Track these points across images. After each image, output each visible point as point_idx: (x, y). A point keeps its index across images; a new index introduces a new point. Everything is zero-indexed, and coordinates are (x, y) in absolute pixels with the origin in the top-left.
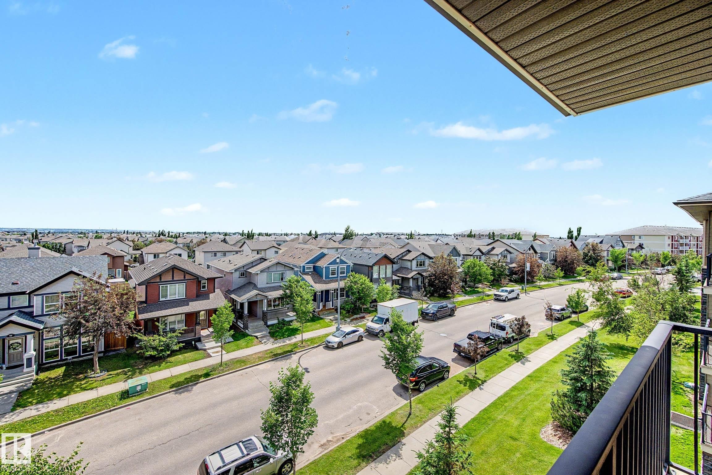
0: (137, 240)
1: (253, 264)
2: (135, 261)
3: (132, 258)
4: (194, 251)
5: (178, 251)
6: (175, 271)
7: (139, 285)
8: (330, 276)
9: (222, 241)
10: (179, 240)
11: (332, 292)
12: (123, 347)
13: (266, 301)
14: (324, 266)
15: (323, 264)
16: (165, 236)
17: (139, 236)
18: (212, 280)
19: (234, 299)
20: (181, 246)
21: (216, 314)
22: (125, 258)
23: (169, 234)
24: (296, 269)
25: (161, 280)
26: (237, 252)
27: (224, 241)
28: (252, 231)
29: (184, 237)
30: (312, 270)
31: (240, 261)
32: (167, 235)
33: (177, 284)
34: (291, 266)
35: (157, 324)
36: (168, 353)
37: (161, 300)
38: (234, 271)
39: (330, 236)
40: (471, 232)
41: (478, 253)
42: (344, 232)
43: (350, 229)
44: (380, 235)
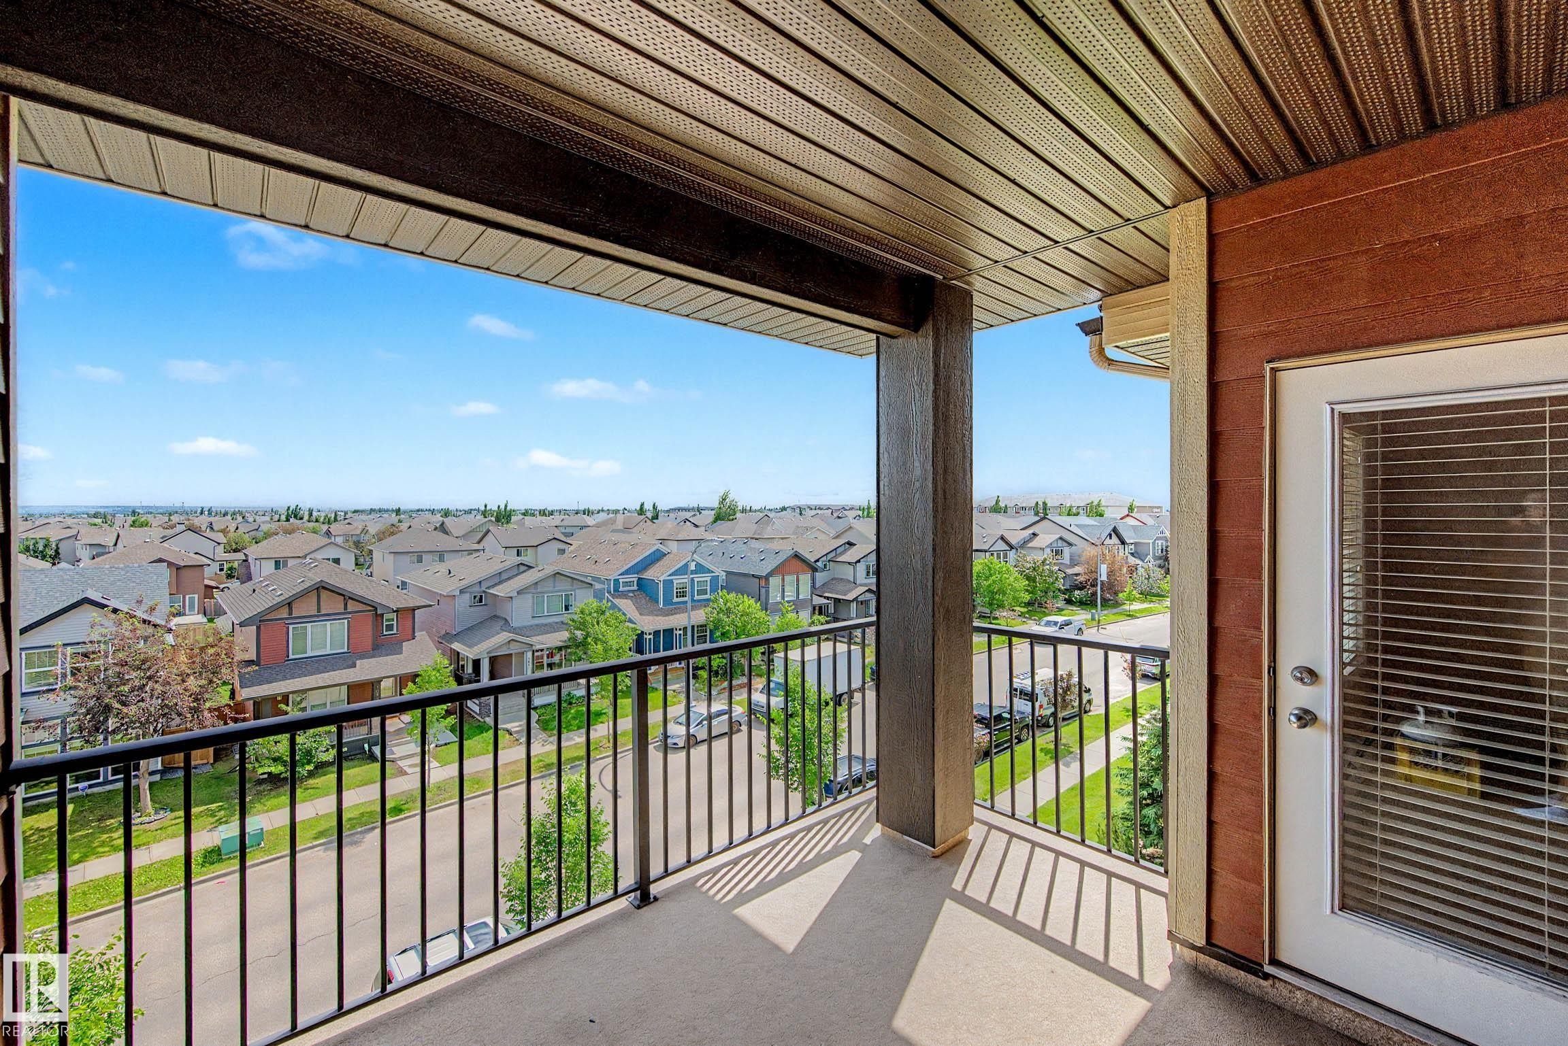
0: (233, 529)
1: (500, 578)
2: (230, 576)
3: (221, 570)
4: (371, 552)
5: (333, 553)
6: (324, 595)
7: (241, 625)
8: (675, 600)
9: (436, 529)
10: (334, 528)
11: (678, 632)
12: (205, 761)
13: (530, 654)
14: (662, 579)
15: (657, 574)
16: (301, 519)
17: (240, 519)
18: (408, 613)
19: (458, 653)
20: (339, 540)
21: (415, 683)
22: (206, 569)
23: (311, 515)
24: (598, 586)
25: (290, 613)
26: (470, 552)
27: (442, 528)
28: (506, 506)
29: (347, 521)
30: (635, 588)
31: (472, 570)
32: (306, 518)
33: (328, 623)
34: (589, 580)
35: (283, 706)
36: (310, 767)
37: (291, 657)
38: (457, 593)
39: (688, 515)
40: (997, 502)
41: (1001, 546)
42: (716, 505)
43: (731, 497)
44: (801, 510)
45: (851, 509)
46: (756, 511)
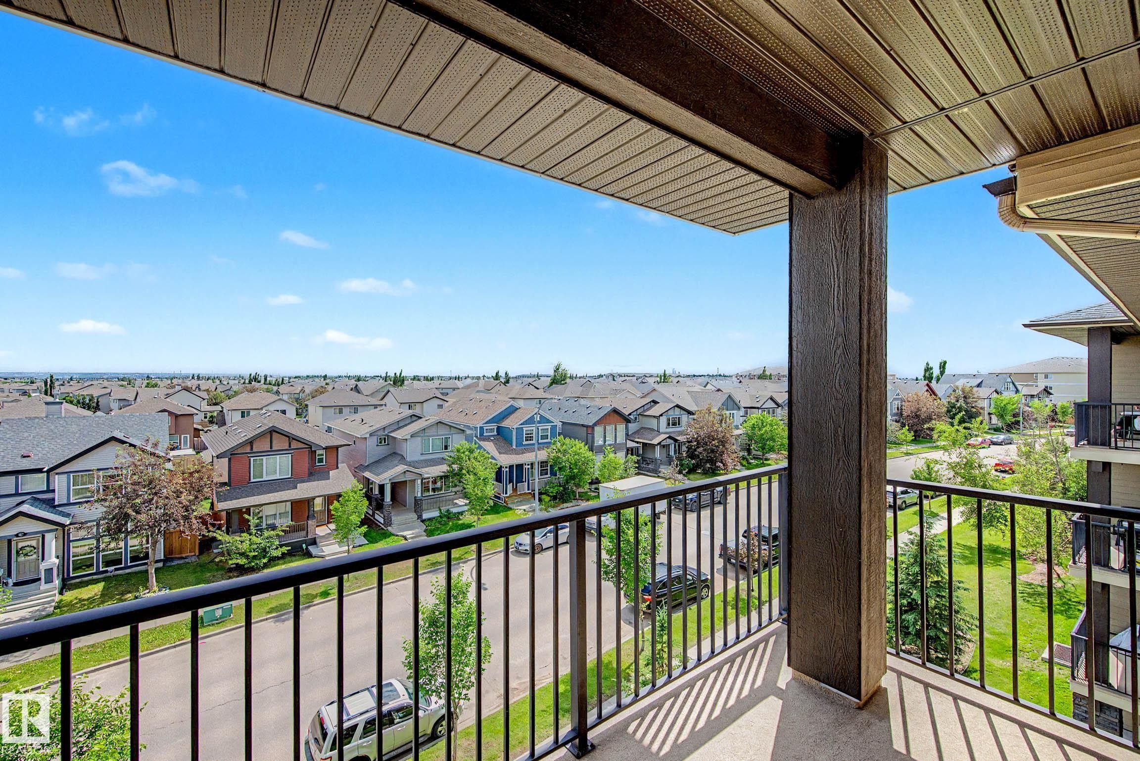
0: (213, 390)
1: (399, 425)
2: (211, 422)
3: (206, 417)
4: (307, 405)
5: (281, 406)
6: (275, 435)
7: (218, 457)
8: (525, 443)
9: (352, 389)
10: (282, 389)
11: (527, 467)
12: (193, 554)
13: (419, 481)
14: (515, 427)
15: (511, 423)
16: (259, 382)
17: (218, 382)
18: (333, 450)
19: (369, 480)
20: (285, 397)
21: (339, 501)
22: (195, 417)
23: (266, 379)
24: (468, 432)
25: (252, 449)
26: (376, 406)
27: (356, 389)
28: (401, 374)
29: (290, 384)
30: (495, 433)
31: (378, 419)
32: (263, 381)
33: (278, 456)
34: (462, 427)
35: (246, 516)
36: (265, 561)
37: (252, 480)
38: (368, 436)
39: (530, 380)
40: (764, 371)
41: (771, 404)
42: (552, 373)
43: (562, 367)
44: (613, 377)
45: (651, 376)
46: (580, 378)
